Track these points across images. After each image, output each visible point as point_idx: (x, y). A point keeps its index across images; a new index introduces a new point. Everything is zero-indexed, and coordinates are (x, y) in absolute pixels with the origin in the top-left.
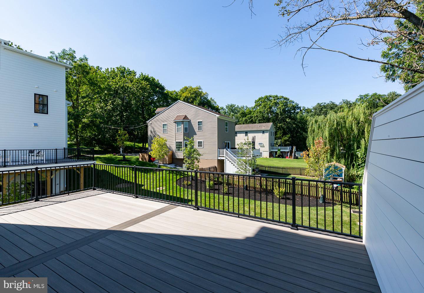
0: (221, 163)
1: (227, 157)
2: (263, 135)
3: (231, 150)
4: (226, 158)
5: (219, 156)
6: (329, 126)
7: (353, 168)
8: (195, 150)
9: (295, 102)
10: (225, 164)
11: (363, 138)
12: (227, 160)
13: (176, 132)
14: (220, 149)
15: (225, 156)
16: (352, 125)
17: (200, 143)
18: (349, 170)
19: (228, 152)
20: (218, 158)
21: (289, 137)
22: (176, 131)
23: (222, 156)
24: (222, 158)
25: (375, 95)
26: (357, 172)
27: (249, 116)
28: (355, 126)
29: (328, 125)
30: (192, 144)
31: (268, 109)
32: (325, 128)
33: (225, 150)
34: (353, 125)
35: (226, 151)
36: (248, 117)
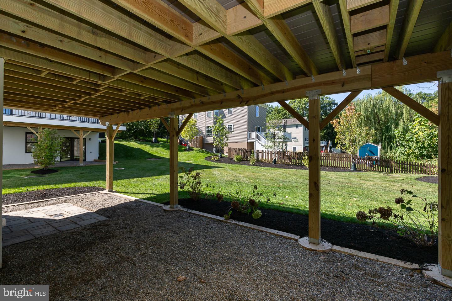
0: (251, 145)
1: (257, 139)
2: (297, 129)
3: (262, 133)
4: (256, 141)
5: (249, 138)
6: (365, 107)
7: (391, 150)
8: (224, 127)
9: (331, 99)
10: (255, 146)
11: (402, 118)
12: (257, 142)
13: (207, 117)
14: (250, 132)
15: (255, 138)
16: (389, 107)
17: (230, 127)
18: (386, 153)
19: (258, 134)
20: (248, 141)
21: (325, 133)
22: (207, 115)
23: (252, 138)
24: (252, 141)
25: (420, 94)
26: (395, 154)
27: (283, 112)
28: (393, 107)
29: (363, 106)
30: (221, 122)
31: (303, 105)
32: (360, 110)
33: (255, 132)
34: (391, 106)
35: (257, 133)
36: (282, 114)
